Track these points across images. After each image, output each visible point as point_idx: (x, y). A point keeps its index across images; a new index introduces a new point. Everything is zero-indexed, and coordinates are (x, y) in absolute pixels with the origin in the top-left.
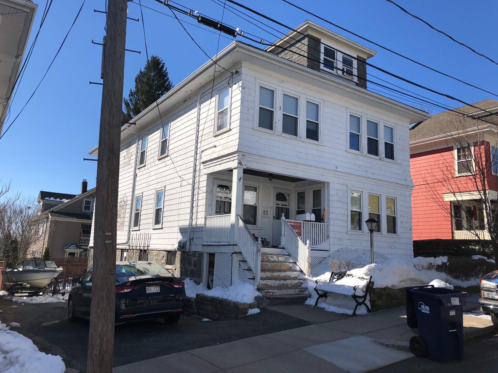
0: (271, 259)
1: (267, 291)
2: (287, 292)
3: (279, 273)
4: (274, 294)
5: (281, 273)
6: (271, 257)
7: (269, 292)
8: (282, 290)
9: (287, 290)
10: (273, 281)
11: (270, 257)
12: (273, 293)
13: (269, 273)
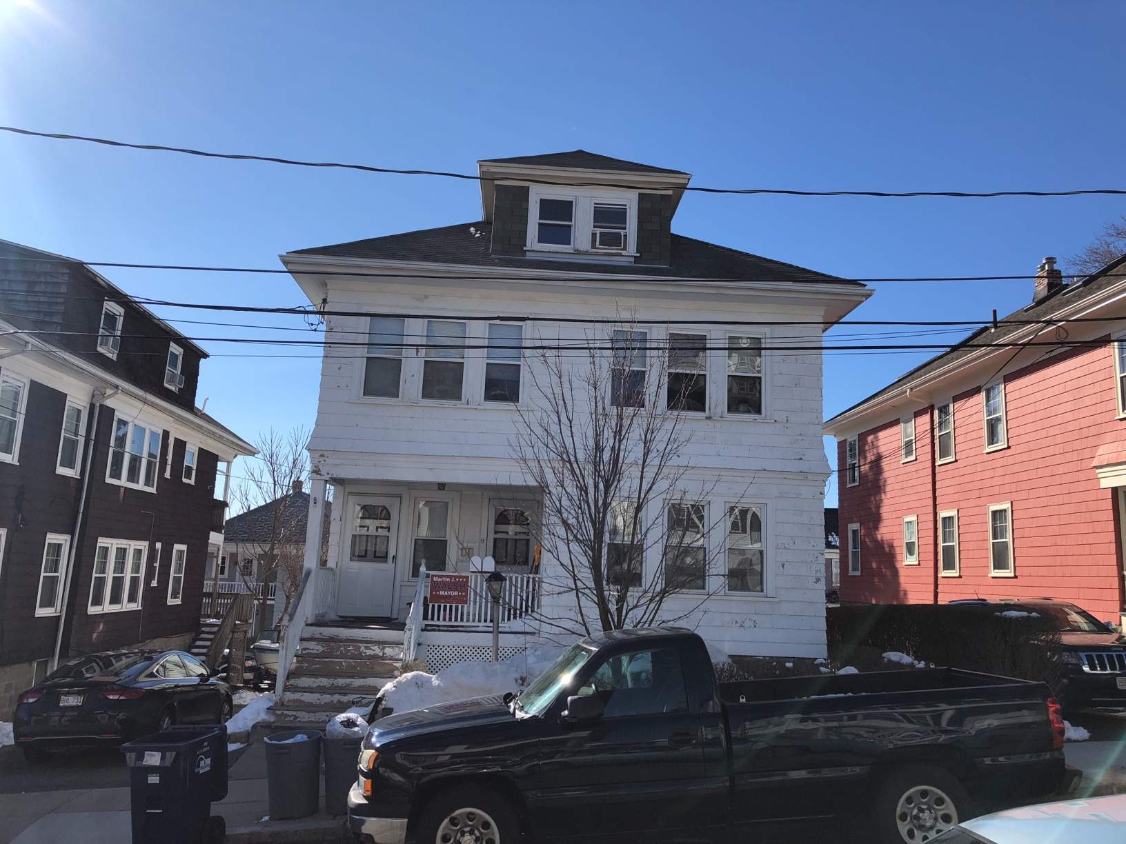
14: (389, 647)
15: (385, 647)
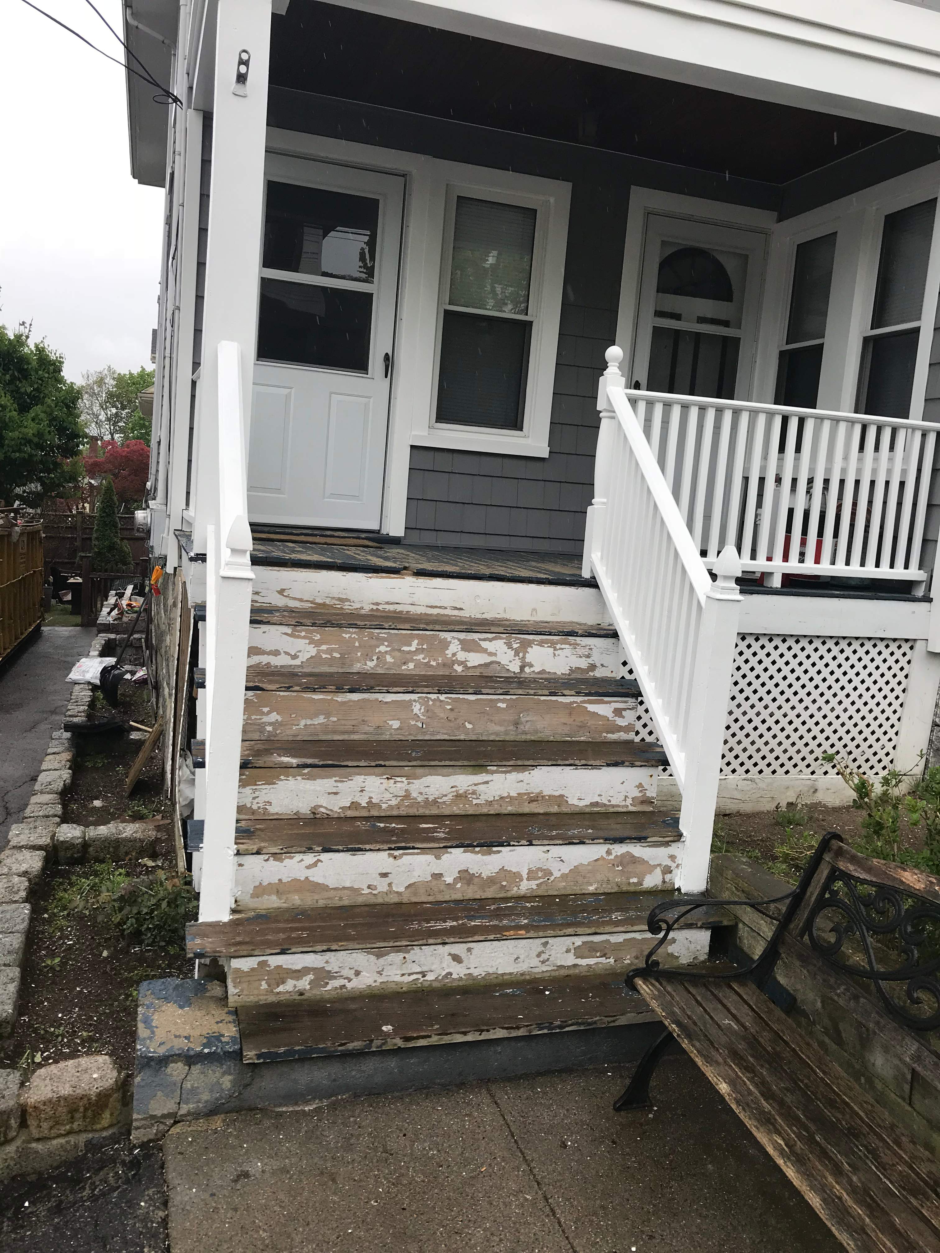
0: (461, 656)
1: (263, 964)
2: (457, 959)
4: (335, 984)
5: (483, 777)
6: (467, 646)
7: (282, 975)
8: (417, 953)
11: (454, 647)
12: (324, 975)
14: (541, 644)
15: (530, 644)
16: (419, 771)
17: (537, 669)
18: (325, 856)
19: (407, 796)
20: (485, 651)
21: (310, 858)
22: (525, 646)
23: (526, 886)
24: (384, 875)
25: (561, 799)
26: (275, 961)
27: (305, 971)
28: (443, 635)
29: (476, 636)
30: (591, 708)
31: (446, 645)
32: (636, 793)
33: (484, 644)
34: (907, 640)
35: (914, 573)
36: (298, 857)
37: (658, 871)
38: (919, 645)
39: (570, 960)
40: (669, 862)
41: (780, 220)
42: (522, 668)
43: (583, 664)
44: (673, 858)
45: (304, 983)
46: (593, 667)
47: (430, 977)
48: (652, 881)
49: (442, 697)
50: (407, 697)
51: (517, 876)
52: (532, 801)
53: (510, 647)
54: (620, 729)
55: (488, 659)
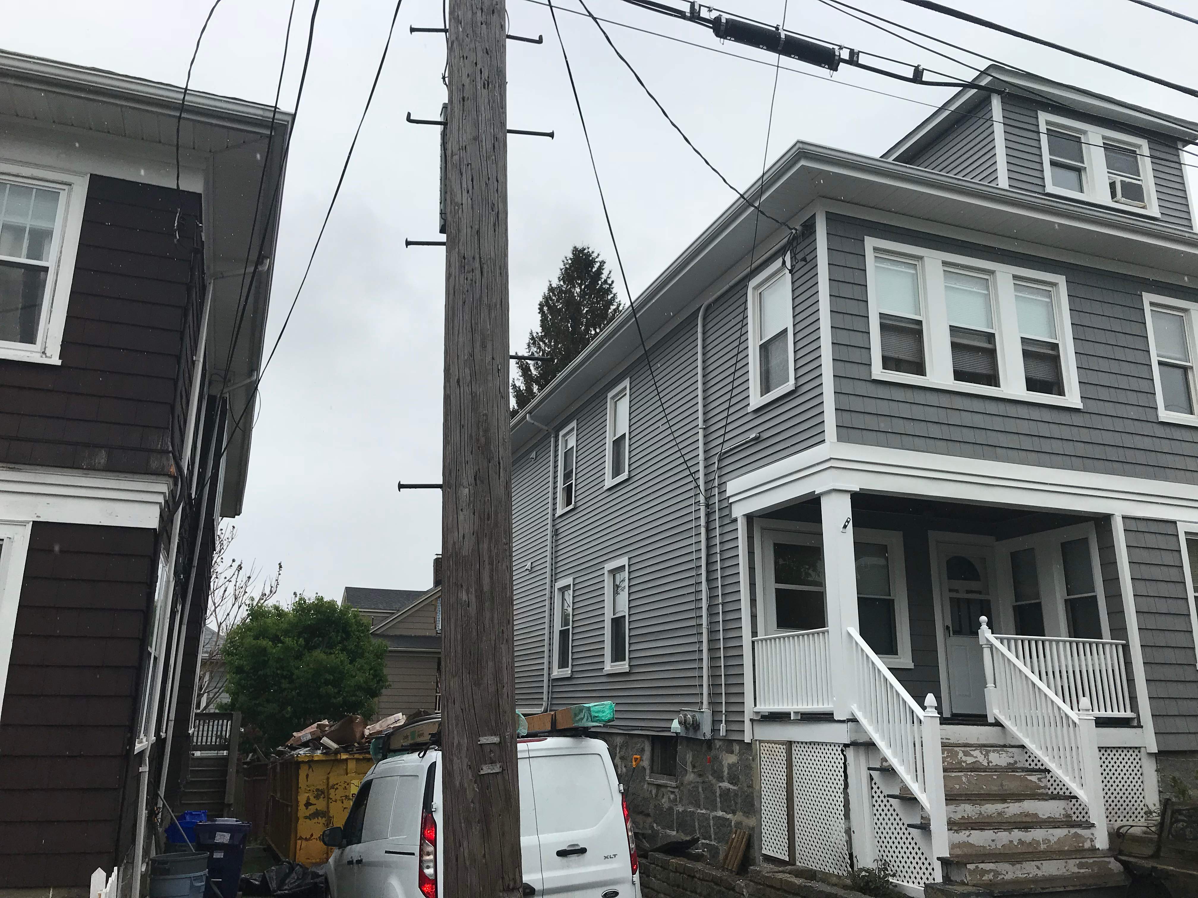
0: (964, 758)
1: (977, 867)
2: (1038, 868)
3: (1000, 807)
4: (1000, 877)
5: (1006, 805)
7: (984, 872)
8: (1025, 865)
9: (1038, 863)
10: (989, 834)
12: (997, 873)
13: (967, 805)
16: (983, 802)
17: (994, 764)
18: (972, 832)
19: (981, 813)
20: (972, 756)
21: (967, 833)
22: (987, 753)
23: (1043, 847)
24: (993, 841)
25: (1036, 815)
26: (981, 866)
27: (991, 871)
28: (956, 749)
29: (968, 749)
30: (1029, 778)
31: (957, 753)
32: (1063, 812)
33: (972, 753)
34: (1136, 748)
35: (1129, 714)
36: (964, 832)
37: (1089, 841)
38: (1142, 750)
39: (1076, 870)
40: (1091, 837)
41: (997, 540)
42: (988, 763)
43: (1011, 761)
44: (1093, 834)
45: (991, 876)
46: (1016, 762)
47: (1031, 876)
48: (1087, 845)
49: (972, 774)
50: (960, 774)
51: (1038, 842)
52: (1026, 816)
53: (982, 754)
54: (1042, 788)
55: (974, 760)
